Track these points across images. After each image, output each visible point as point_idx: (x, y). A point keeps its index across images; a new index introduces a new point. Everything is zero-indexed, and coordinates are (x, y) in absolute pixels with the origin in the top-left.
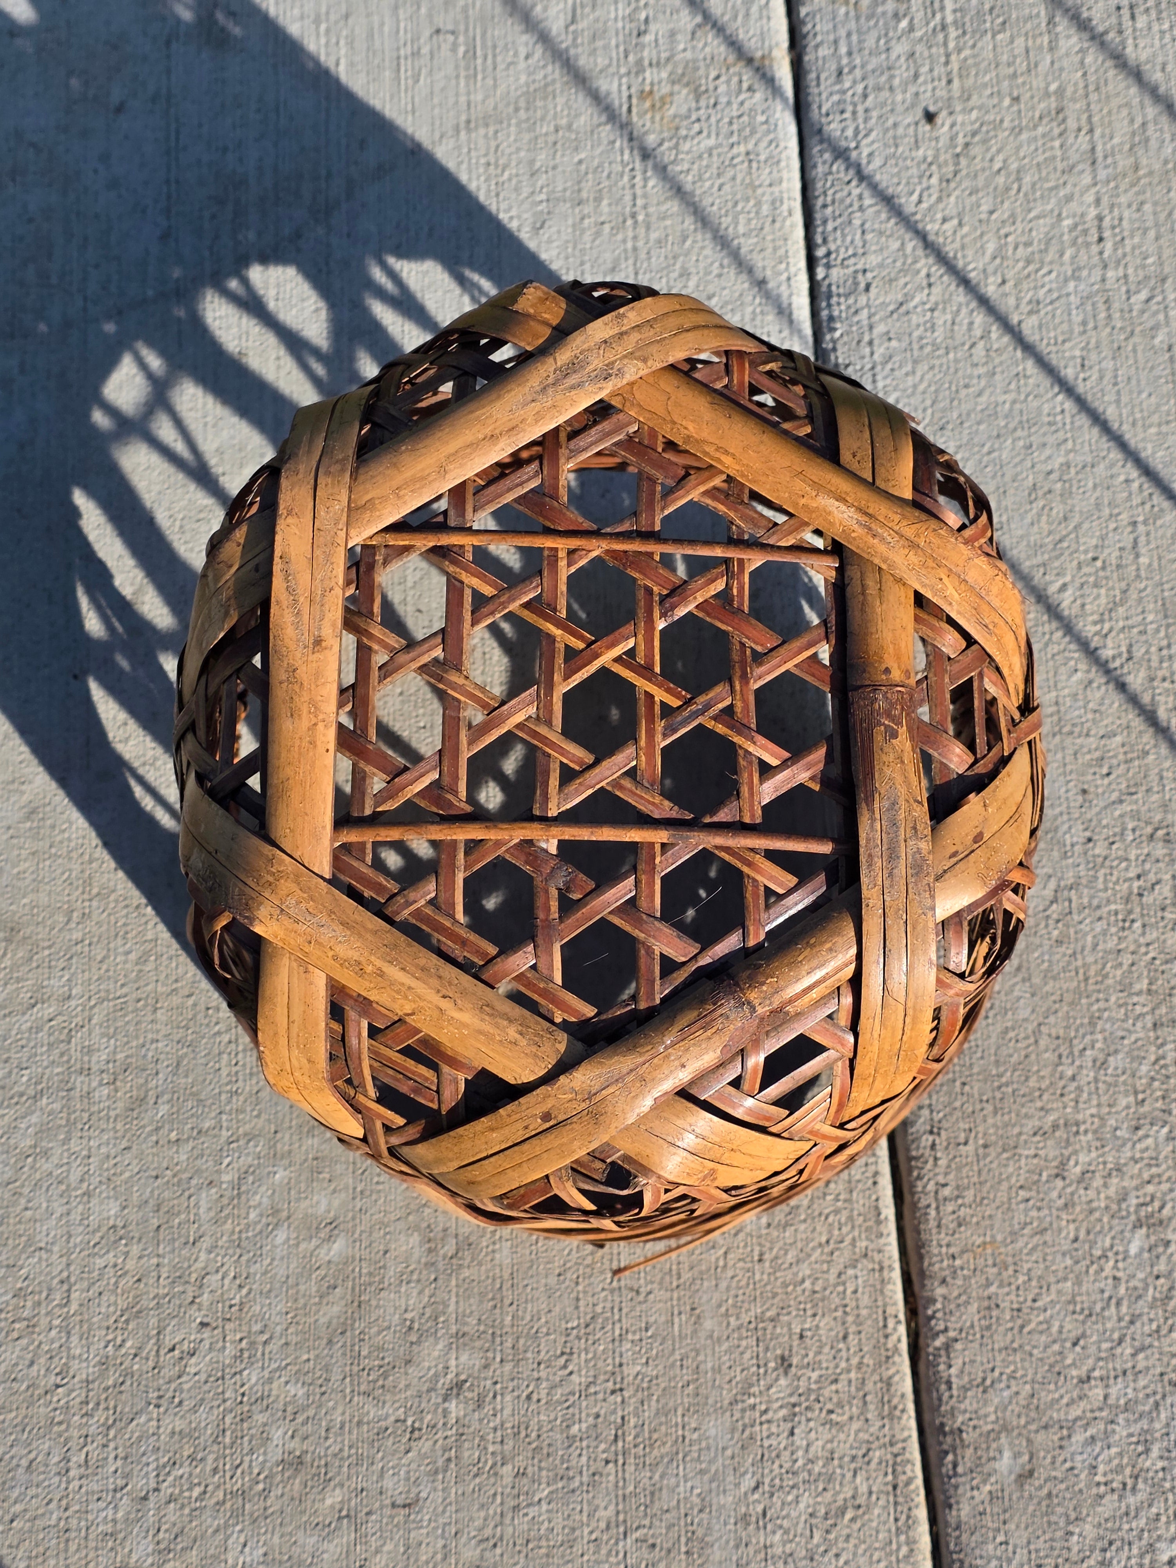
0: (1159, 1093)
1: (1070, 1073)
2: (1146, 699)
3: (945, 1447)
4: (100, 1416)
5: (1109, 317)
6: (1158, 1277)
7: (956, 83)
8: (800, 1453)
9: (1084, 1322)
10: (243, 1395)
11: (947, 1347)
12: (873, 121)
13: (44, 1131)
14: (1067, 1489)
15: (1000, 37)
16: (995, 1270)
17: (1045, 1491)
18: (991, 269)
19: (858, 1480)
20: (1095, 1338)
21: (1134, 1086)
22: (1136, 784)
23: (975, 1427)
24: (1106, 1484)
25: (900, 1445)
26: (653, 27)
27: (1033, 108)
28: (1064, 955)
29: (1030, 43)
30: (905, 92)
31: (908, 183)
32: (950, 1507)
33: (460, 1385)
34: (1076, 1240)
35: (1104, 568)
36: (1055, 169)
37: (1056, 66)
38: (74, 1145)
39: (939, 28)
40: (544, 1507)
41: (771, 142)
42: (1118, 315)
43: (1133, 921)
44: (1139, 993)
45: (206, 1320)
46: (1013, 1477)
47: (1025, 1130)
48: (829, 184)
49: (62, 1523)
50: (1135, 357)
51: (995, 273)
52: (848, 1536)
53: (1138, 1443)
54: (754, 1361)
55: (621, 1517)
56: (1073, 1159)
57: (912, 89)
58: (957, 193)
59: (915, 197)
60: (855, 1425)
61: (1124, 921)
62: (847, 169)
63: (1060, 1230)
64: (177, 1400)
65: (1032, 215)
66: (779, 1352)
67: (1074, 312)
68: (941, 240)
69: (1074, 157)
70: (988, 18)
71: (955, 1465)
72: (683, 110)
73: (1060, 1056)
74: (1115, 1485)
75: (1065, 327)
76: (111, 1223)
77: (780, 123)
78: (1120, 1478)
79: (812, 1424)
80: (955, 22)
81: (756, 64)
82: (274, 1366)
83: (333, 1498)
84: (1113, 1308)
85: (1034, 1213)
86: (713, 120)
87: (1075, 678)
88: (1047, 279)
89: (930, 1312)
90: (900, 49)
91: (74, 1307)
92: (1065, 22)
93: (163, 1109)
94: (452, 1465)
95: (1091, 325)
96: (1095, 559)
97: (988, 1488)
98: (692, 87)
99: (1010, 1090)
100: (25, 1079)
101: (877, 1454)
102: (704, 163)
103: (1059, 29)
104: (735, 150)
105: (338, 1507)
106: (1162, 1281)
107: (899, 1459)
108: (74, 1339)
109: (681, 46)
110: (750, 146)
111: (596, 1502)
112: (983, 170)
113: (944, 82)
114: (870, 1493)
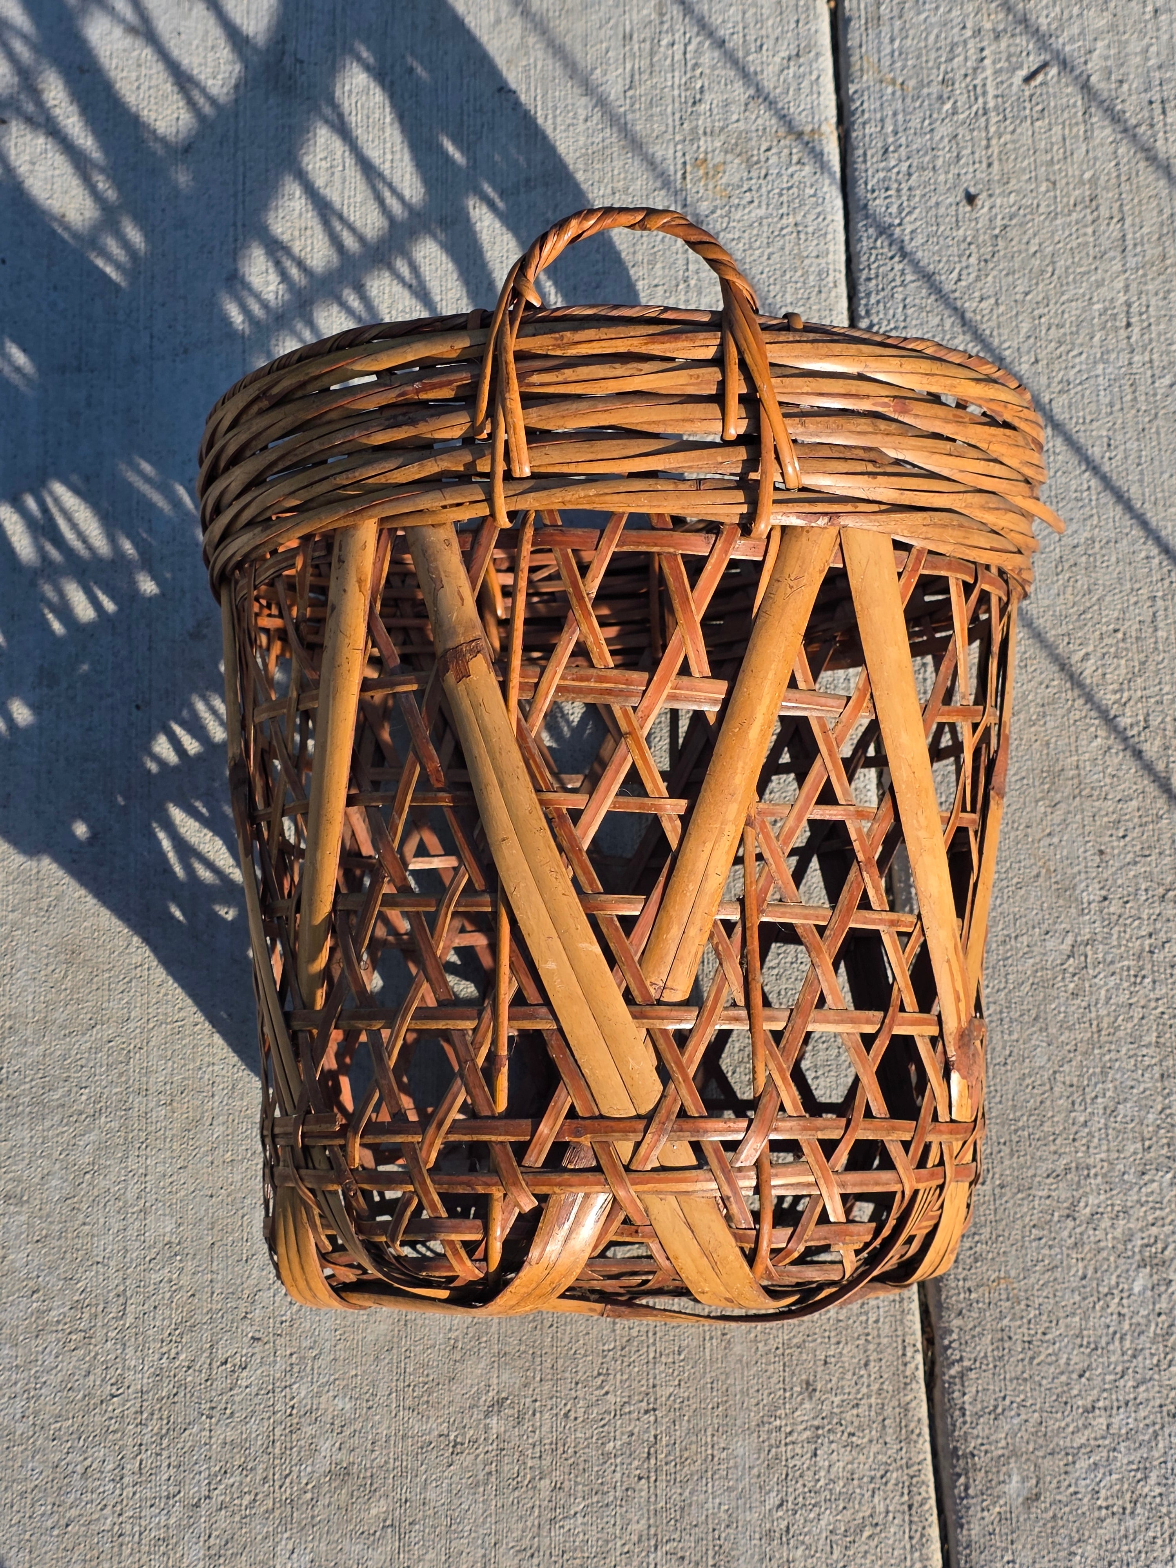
0: (1165, 1141)
1: (1082, 1119)
2: (1160, 766)
3: (958, 1470)
4: (154, 1425)
5: (1135, 399)
6: (1159, 1314)
7: (996, 166)
8: (822, 1473)
9: (1089, 1355)
10: (293, 1407)
11: (962, 1375)
12: (917, 199)
13: (103, 1148)
14: (1071, 1512)
15: (1038, 124)
16: (1008, 1304)
17: (1051, 1514)
18: (1024, 348)
19: (876, 1500)
20: (1100, 1370)
21: (1141, 1133)
22: (1150, 847)
23: (986, 1452)
24: (1107, 1508)
25: (916, 1468)
26: (708, 97)
27: (1068, 195)
28: (1079, 1007)
29: (1067, 132)
30: (947, 173)
31: (948, 261)
32: (962, 1526)
33: (501, 1402)
34: (1084, 1277)
35: (1124, 640)
36: (1088, 254)
37: (1091, 155)
38: (132, 1163)
39: (981, 112)
40: (580, 1520)
41: (819, 215)
42: (1143, 398)
43: (1144, 977)
44: (1147, 1046)
45: (257, 1335)
46: (1020, 1500)
47: (1039, 1172)
48: (873, 259)
49: (116, 1528)
50: (1158, 439)
51: (1029, 352)
52: (866, 1552)
53: (1138, 1470)
54: (781, 1385)
55: (652, 1531)
56: (1084, 1200)
57: (954, 170)
58: (995, 273)
59: (955, 275)
60: (875, 1448)
61: (1136, 976)
62: (890, 245)
63: (1069, 1268)
64: (228, 1412)
65: (1064, 298)
66: (804, 1377)
67: (1102, 393)
68: (979, 317)
69: (1106, 244)
70: (1027, 104)
71: (967, 1488)
72: (736, 180)
73: (1073, 1103)
74: (1115, 1509)
75: (1093, 407)
76: (167, 1239)
77: (828, 196)
78: (1120, 1502)
79: (834, 1446)
80: (996, 108)
81: (806, 138)
82: (323, 1380)
83: (378, 1508)
84: (1117, 1343)
85: (1046, 1251)
86: (764, 190)
87: (1094, 744)
88: (1077, 360)
89: (946, 1342)
90: (943, 130)
91: (130, 1320)
92: (1100, 113)
93: (219, 1130)
94: (493, 1479)
95: (1117, 407)
96: (1116, 631)
97: (997, 1509)
98: (744, 157)
99: (1026, 1133)
100: (84, 1098)
101: (895, 1475)
102: (755, 232)
103: (1094, 120)
104: (784, 221)
105: (382, 1516)
106: (1163, 1317)
107: (915, 1480)
108: (130, 1351)
109: (735, 117)
110: (799, 218)
111: (629, 1516)
112: (1020, 252)
113: (984, 165)
114: (887, 1512)
